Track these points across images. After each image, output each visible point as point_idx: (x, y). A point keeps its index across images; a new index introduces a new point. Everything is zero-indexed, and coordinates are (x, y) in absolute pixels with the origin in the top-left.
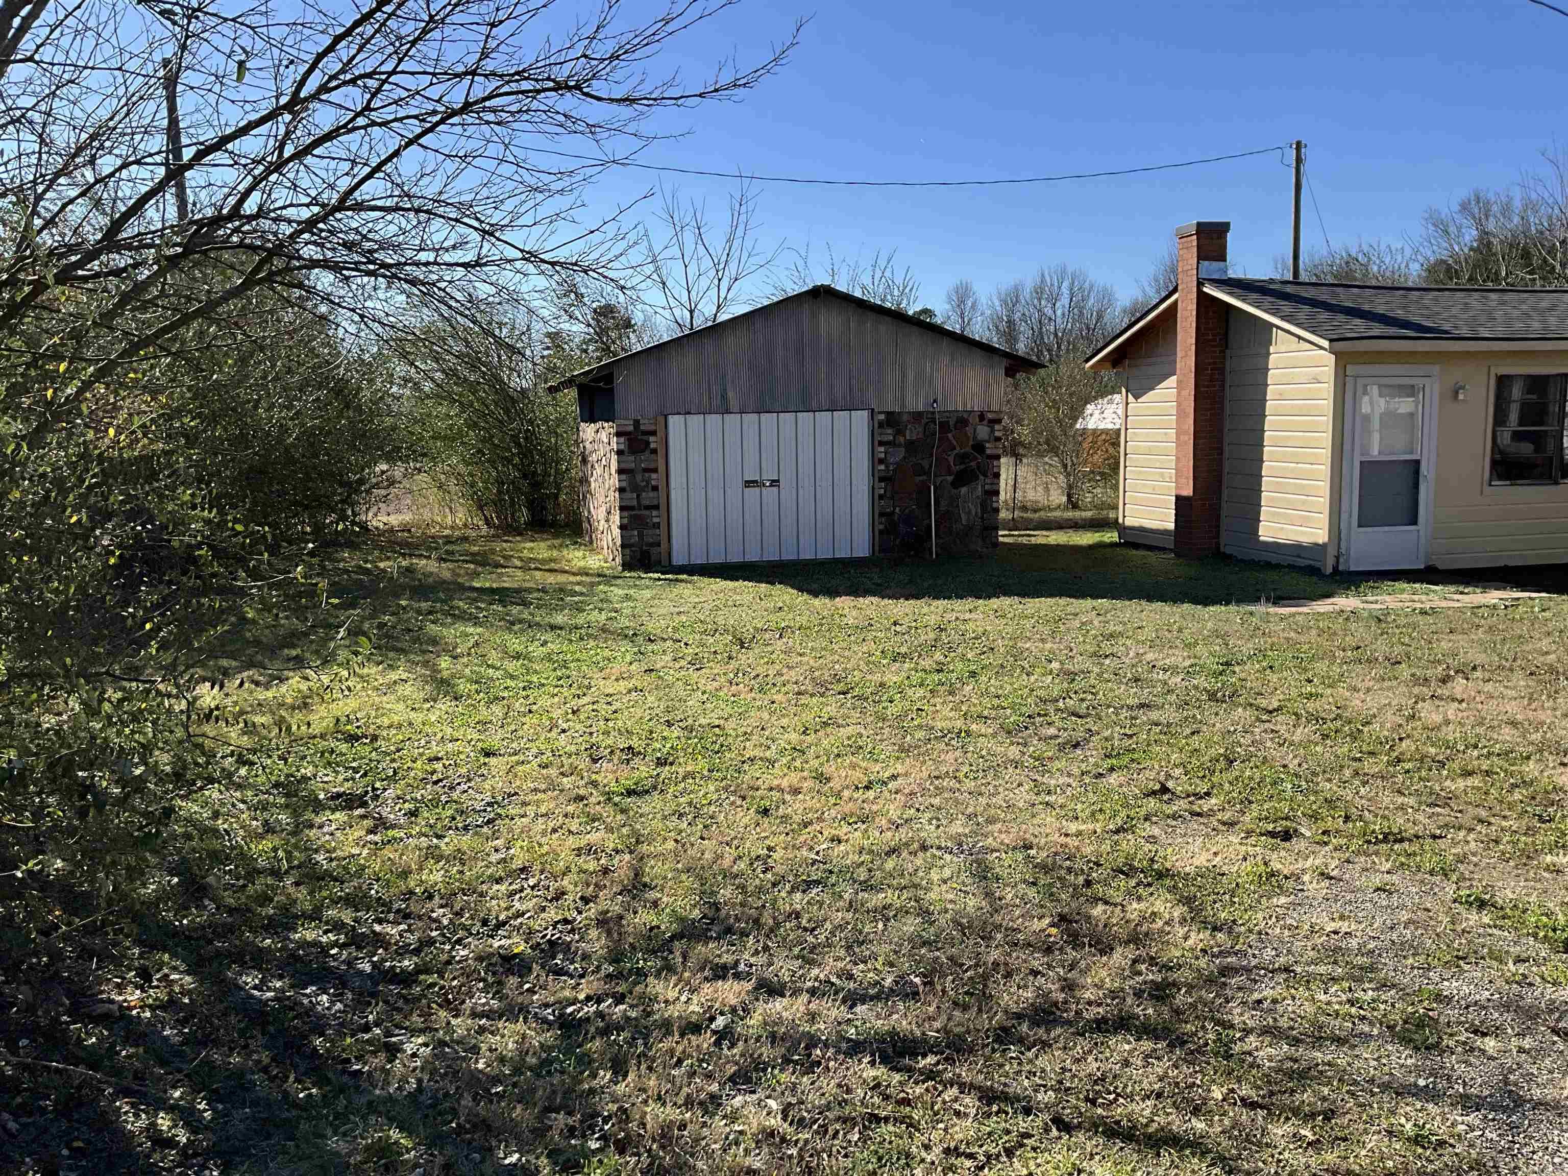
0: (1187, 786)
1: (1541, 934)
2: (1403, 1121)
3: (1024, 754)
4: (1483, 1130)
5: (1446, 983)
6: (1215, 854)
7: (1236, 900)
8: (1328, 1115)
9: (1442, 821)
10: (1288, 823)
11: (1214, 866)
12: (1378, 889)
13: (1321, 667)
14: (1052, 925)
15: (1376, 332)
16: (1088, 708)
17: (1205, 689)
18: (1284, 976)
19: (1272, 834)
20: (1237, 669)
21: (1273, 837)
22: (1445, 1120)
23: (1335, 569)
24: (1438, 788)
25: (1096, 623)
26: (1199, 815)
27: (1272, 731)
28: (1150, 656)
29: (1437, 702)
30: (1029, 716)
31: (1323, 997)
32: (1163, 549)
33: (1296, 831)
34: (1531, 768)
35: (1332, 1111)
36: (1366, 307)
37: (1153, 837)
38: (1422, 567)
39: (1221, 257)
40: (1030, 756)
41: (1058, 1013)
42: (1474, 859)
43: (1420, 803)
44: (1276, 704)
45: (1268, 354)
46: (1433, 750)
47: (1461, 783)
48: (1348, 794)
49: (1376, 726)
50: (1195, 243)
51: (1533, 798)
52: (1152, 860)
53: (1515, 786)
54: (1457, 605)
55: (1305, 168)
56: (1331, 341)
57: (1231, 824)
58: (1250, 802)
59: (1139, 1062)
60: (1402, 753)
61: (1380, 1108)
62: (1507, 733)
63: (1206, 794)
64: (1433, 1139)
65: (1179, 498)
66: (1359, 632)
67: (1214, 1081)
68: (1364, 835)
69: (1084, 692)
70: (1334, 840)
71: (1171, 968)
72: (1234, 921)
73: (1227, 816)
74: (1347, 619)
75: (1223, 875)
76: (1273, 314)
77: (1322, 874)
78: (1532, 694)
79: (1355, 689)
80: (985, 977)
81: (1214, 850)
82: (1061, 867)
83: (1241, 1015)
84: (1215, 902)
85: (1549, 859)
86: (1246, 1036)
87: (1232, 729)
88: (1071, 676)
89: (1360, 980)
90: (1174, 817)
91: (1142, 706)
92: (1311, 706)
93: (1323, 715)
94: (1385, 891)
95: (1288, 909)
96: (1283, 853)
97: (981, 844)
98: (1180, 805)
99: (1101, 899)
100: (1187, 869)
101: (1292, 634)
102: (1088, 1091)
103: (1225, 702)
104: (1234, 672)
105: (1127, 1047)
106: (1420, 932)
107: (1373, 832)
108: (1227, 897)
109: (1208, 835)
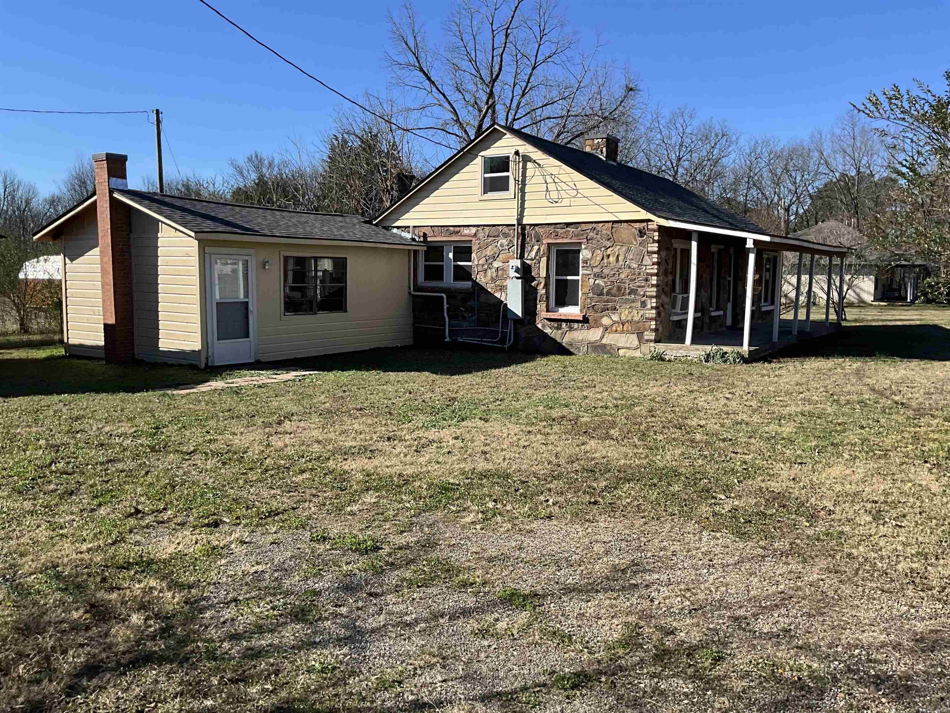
0: (151, 507)
1: (354, 548)
2: (313, 663)
3: (36, 505)
4: (351, 654)
5: (317, 585)
6: (179, 544)
7: (197, 568)
8: (277, 673)
9: (296, 500)
10: (215, 517)
11: (180, 551)
12: (272, 543)
13: (212, 423)
14: (86, 612)
15: (220, 229)
16: (73, 468)
17: (148, 446)
18: (234, 604)
19: (208, 525)
20: (164, 430)
21: (209, 527)
22: (332, 655)
23: (206, 364)
24: (289, 482)
25: (64, 410)
26: (162, 522)
27: (194, 465)
28: (107, 429)
29: (279, 436)
30: (32, 479)
31: (258, 610)
32: (98, 359)
33: (221, 520)
34: (331, 464)
35: (278, 670)
36: (213, 214)
37: (138, 542)
38: (253, 361)
39: (124, 177)
40: (41, 506)
41: (105, 666)
42: (316, 516)
43: (283, 492)
44: (192, 449)
45: (157, 238)
46: (283, 462)
47: (300, 478)
48: (244, 494)
49: (250, 454)
50: (106, 166)
51: (336, 479)
52: (141, 556)
53: (326, 474)
54: (275, 381)
55: (163, 126)
56: (196, 232)
57: (183, 524)
58: (191, 509)
59: (164, 679)
60: (267, 466)
61: (301, 660)
62: (316, 447)
63: (163, 509)
64: (330, 667)
65: (106, 326)
66: (229, 401)
67: (210, 675)
68: (258, 515)
69: (69, 458)
70: (243, 522)
71: (169, 618)
72: (199, 581)
73: (179, 520)
74: (219, 394)
75: (186, 555)
76: (159, 214)
77: (241, 542)
78: (323, 425)
79: (235, 434)
80: (47, 658)
81: (177, 541)
82: (83, 574)
83: (216, 633)
84: (185, 572)
85: (349, 509)
86: (222, 644)
87: (170, 467)
88: (56, 448)
89: (275, 595)
90: (147, 527)
91: (110, 461)
92: (212, 447)
93: (220, 451)
94: (276, 543)
95: (227, 566)
96: (217, 535)
97: (20, 572)
98: (149, 519)
99: (114, 588)
100: (164, 557)
101: (191, 406)
102: (137, 706)
103: (160, 451)
104: (163, 433)
105: (154, 672)
106: (298, 561)
107: (263, 512)
108: (192, 567)
109: (170, 533)
